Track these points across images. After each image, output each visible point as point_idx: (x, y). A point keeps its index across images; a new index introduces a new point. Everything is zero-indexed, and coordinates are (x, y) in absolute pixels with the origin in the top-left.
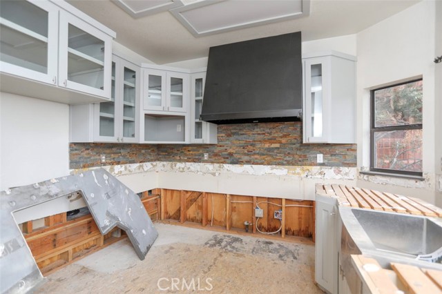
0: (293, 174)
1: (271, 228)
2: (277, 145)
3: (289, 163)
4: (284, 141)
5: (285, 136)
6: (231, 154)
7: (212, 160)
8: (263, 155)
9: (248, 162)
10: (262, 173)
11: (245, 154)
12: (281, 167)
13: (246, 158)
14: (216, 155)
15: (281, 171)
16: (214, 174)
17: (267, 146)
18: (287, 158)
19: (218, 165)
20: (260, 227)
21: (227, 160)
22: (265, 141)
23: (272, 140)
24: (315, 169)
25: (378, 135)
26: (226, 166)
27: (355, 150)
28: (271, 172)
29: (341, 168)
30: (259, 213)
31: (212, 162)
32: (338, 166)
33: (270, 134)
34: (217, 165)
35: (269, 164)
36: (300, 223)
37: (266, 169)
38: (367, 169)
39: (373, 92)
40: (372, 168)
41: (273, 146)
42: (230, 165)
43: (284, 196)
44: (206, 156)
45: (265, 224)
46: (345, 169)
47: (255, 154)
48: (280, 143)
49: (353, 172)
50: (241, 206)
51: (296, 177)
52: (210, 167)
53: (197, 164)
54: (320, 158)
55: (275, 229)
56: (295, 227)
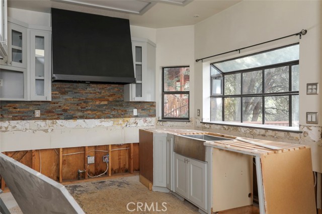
0: (118, 124)
1: (99, 171)
2: (106, 103)
3: (114, 117)
4: (111, 99)
5: (111, 95)
6: (65, 110)
7: (44, 116)
8: (95, 110)
9: (82, 117)
10: (93, 126)
11: (78, 110)
12: (109, 120)
13: (80, 114)
14: (49, 112)
15: (108, 123)
16: (46, 131)
17: (97, 103)
18: (113, 113)
19: (51, 121)
20: (90, 173)
21: (61, 117)
22: (96, 99)
23: (102, 99)
24: (132, 120)
25: (165, 96)
26: (59, 122)
27: (155, 106)
28: (100, 124)
29: (147, 119)
30: (91, 160)
31: (44, 119)
32: (146, 116)
33: (100, 93)
34: (49, 122)
35: (99, 118)
36: (120, 163)
37: (96, 122)
38: (161, 119)
39: (163, 68)
40: (163, 118)
41: (103, 103)
42: (63, 121)
43: (110, 143)
44: (38, 113)
45: (92, 170)
46: (149, 119)
47: (87, 110)
48: (108, 100)
49: (153, 120)
50: (71, 158)
51: (119, 127)
52: (41, 123)
53: (25, 121)
54: (135, 112)
55: (101, 172)
56: (116, 167)
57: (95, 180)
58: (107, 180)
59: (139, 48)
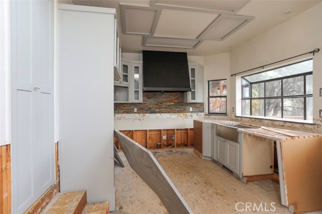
0: (180, 117)
1: (169, 144)
2: (173, 103)
3: (178, 112)
4: (176, 101)
5: (176, 99)
6: (150, 108)
7: (138, 112)
8: (166, 108)
9: (159, 112)
10: (166, 117)
11: (157, 108)
12: (174, 114)
13: (158, 110)
14: (142, 109)
15: (174, 116)
16: (140, 120)
17: (168, 104)
18: (177, 110)
19: (142, 114)
20: (164, 145)
21: (148, 112)
22: (167, 101)
23: (170, 101)
24: (189, 114)
25: (210, 99)
26: (147, 115)
27: (203, 105)
28: (169, 116)
29: (199, 113)
30: (164, 137)
31: (139, 113)
32: (198, 112)
33: (170, 98)
34: (141, 115)
35: (169, 113)
36: (181, 140)
37: (168, 115)
38: (207, 113)
39: (209, 81)
40: (209, 113)
41: (171, 104)
42: (149, 114)
43: (176, 128)
44: (136, 110)
45: (165, 143)
46: (199, 114)
47: (162, 108)
48: (174, 102)
49: (202, 114)
50: (153, 136)
51: (181, 118)
52: (137, 115)
53: (129, 114)
54: (191, 109)
55: (171, 145)
56: (179, 143)
57: (167, 149)
58: (174, 150)
59: (193, 70)
